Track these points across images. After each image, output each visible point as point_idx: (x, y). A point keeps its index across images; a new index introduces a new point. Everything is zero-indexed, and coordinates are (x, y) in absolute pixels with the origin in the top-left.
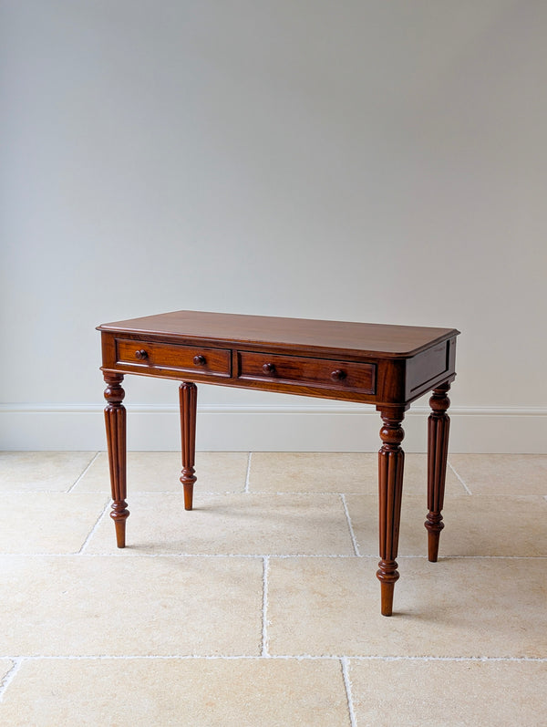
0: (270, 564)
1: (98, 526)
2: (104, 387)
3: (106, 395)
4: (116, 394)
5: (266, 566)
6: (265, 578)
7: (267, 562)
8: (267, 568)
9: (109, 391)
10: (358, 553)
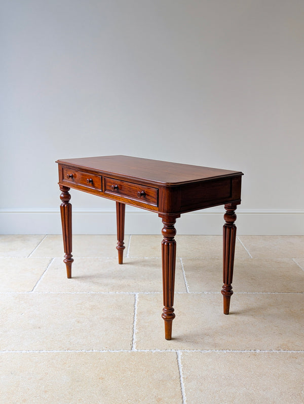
0: (139, 297)
1: (43, 276)
2: (60, 193)
3: (61, 198)
4: (66, 197)
5: (137, 299)
6: (136, 305)
7: (137, 296)
8: (137, 300)
9: (62, 195)
10: (188, 291)
